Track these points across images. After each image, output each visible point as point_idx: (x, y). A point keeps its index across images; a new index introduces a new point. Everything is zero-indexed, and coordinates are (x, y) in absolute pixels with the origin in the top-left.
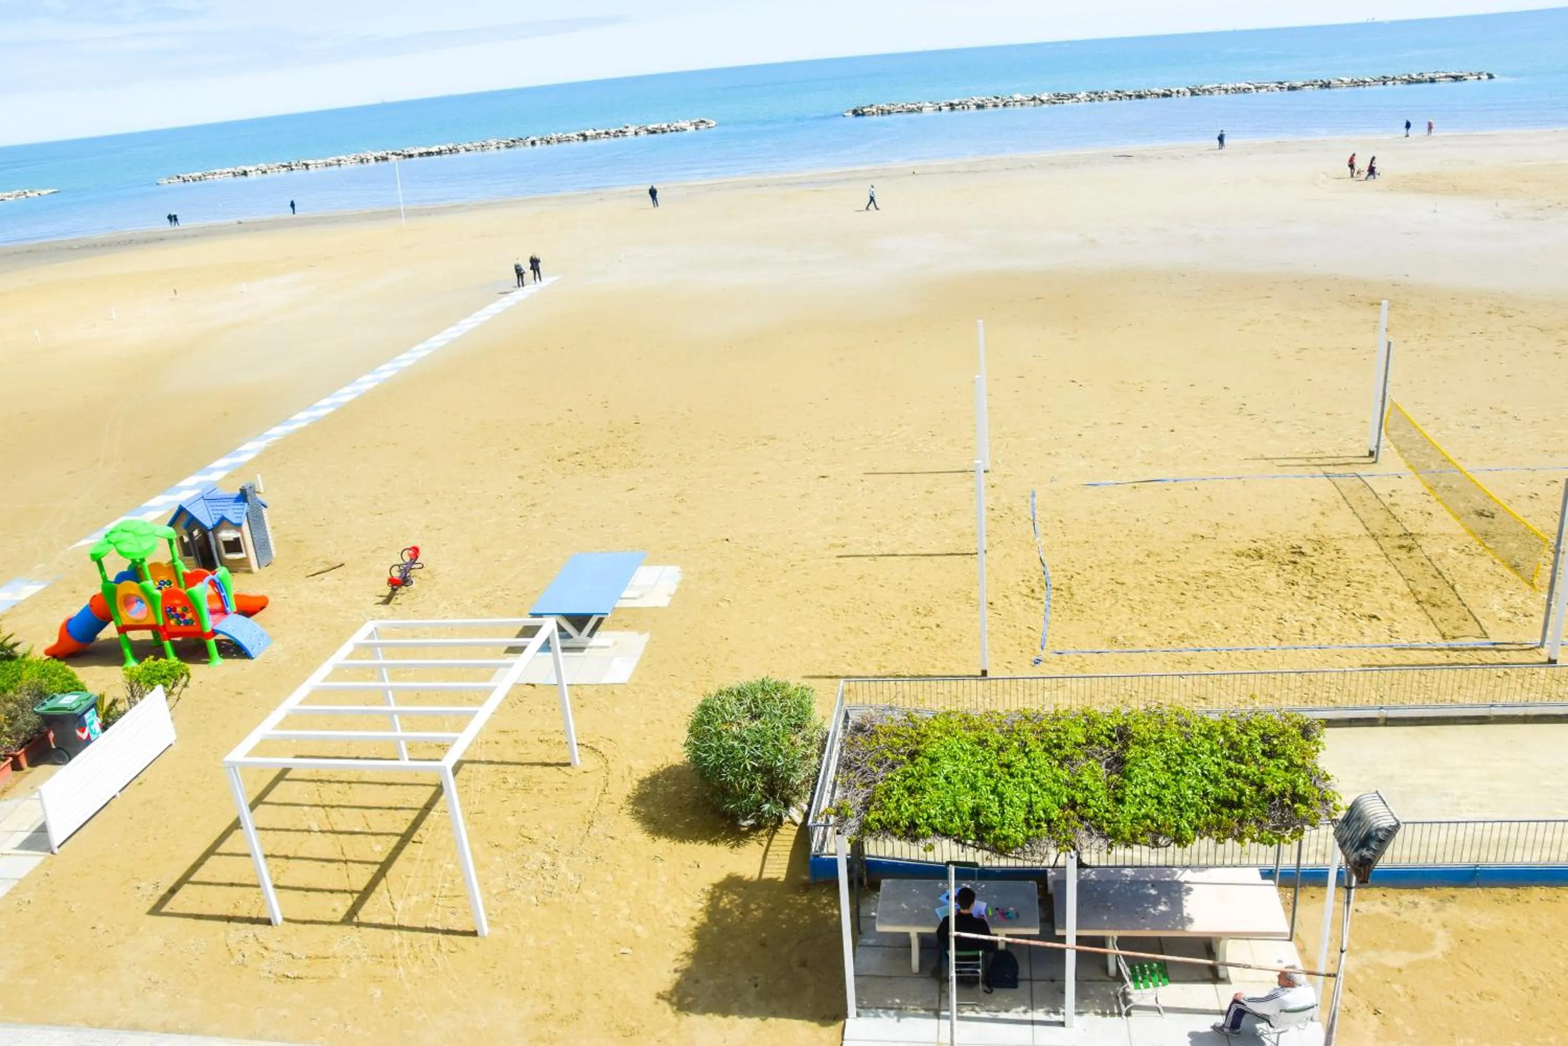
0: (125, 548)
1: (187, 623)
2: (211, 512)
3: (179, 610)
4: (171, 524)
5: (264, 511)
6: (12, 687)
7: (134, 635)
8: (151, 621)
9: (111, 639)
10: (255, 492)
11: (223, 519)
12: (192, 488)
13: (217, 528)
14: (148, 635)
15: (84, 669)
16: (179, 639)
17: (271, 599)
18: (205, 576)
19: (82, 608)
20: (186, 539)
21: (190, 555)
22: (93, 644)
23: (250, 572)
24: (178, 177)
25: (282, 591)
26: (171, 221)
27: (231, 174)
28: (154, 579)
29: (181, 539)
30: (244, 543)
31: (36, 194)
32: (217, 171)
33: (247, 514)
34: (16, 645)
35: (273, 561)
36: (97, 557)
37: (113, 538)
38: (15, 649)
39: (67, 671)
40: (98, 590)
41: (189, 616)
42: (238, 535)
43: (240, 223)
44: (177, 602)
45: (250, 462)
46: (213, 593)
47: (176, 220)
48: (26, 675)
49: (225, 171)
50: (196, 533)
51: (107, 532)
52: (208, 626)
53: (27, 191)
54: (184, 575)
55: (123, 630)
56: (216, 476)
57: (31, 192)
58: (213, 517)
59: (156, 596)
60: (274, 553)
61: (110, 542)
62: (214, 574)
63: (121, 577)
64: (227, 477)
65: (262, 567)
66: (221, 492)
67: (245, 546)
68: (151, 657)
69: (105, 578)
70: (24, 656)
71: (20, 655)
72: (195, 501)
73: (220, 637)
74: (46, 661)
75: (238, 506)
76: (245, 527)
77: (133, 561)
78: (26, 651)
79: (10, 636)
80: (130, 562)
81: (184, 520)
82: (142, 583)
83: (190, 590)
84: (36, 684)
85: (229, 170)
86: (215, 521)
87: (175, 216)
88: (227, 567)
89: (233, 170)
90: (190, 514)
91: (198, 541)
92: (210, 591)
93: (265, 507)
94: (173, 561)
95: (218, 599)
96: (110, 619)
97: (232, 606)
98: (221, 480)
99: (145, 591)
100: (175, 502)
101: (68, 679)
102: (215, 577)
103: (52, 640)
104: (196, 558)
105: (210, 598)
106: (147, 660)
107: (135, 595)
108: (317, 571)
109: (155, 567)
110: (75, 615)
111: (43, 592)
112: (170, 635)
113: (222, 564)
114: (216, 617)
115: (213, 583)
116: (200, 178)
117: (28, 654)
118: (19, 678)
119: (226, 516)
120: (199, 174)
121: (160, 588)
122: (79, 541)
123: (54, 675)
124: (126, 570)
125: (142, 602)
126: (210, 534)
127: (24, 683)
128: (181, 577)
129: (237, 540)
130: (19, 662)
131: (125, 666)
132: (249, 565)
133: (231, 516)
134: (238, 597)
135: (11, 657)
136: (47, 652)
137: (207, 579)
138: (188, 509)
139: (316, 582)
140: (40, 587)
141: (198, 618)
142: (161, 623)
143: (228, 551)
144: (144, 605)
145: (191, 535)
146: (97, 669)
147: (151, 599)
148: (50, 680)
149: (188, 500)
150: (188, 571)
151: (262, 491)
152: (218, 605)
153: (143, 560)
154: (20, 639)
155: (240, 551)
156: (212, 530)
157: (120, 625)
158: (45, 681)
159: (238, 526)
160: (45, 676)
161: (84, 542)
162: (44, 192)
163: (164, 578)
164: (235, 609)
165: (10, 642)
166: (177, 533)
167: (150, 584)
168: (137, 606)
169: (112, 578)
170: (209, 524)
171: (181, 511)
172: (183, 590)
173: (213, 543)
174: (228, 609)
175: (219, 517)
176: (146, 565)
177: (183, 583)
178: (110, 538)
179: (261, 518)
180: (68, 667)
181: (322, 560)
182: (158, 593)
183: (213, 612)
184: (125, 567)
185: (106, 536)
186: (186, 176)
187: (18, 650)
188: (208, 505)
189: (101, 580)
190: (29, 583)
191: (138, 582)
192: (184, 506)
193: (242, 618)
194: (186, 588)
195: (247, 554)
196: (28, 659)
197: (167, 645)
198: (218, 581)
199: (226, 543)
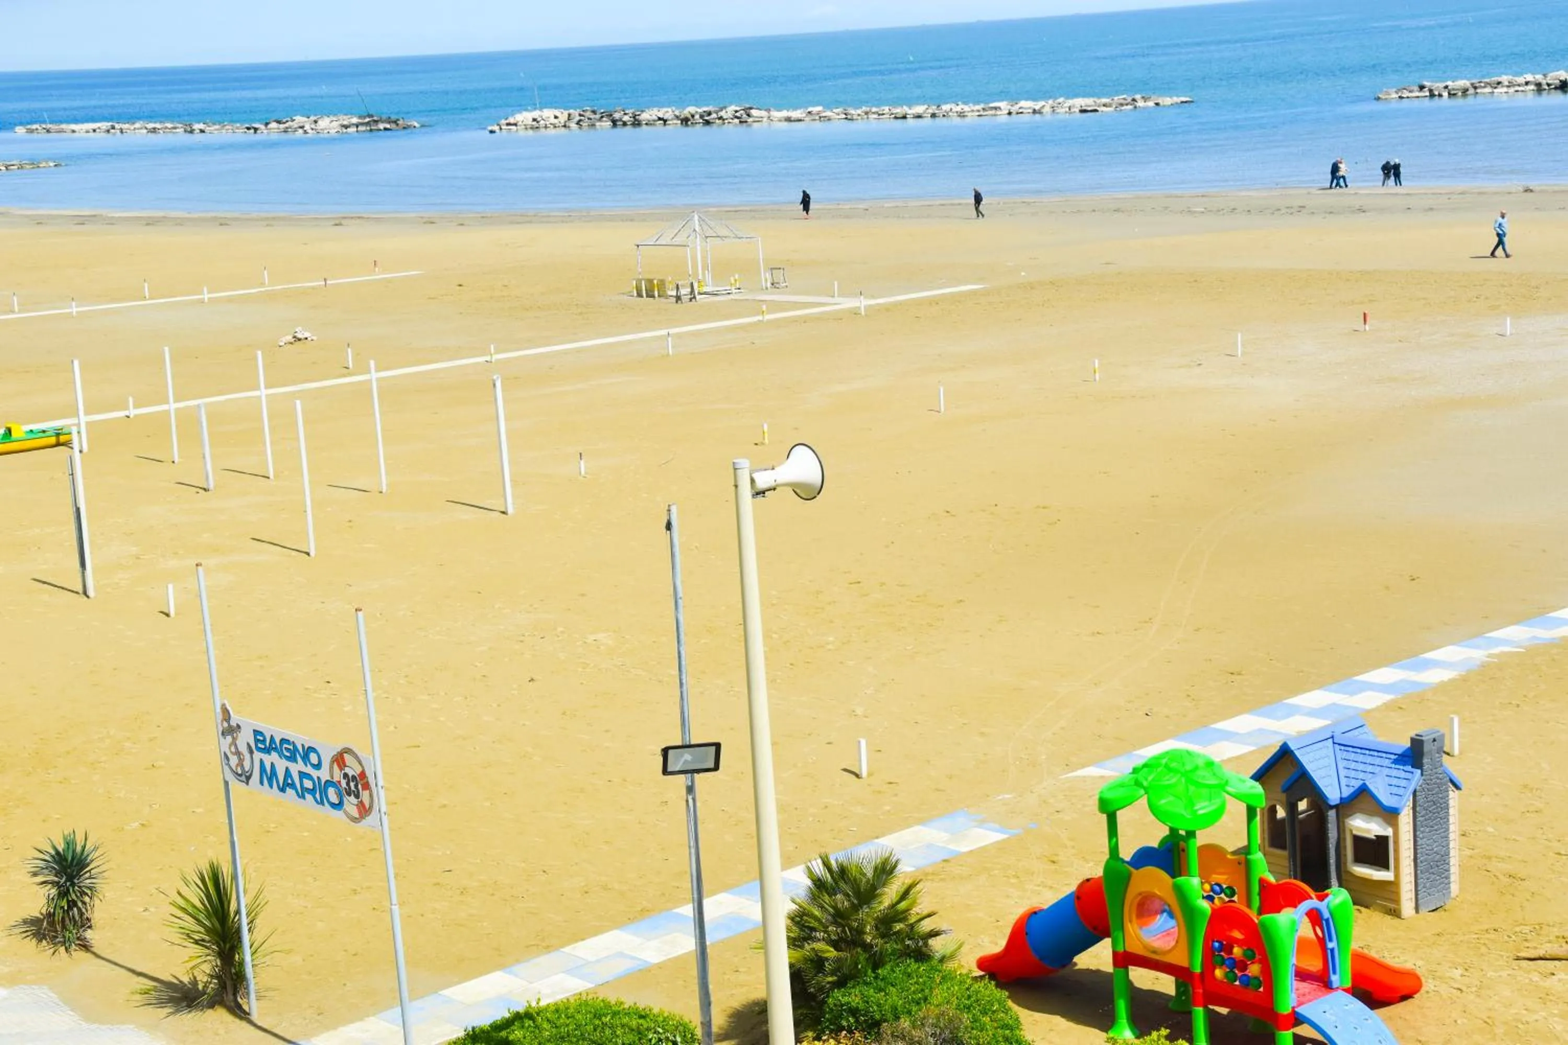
0: (1163, 803)
1: (1246, 981)
2: (1343, 773)
3: (1237, 951)
4: (1260, 776)
5: (1453, 795)
6: (909, 1012)
7: (1142, 978)
8: (1178, 959)
9: (1098, 972)
10: (1441, 751)
11: (1363, 792)
12: (1313, 713)
13: (1347, 806)
14: (1166, 984)
15: (1037, 1015)
16: (1224, 1011)
17: (1428, 985)
18: (1305, 897)
19: (1061, 896)
20: (1281, 813)
21: (1283, 847)
22: (1064, 972)
23: (1395, 913)
24: (1422, 88)
25: (1457, 973)
26: (1387, 176)
27: (1532, 87)
28: (1204, 878)
29: (1272, 810)
30: (1396, 851)
31: (1151, 104)
32: (1505, 79)
33: (1415, 793)
34: (935, 934)
35: (1449, 905)
36: (1111, 808)
37: (1147, 778)
38: (931, 942)
39: (1007, 1011)
40: (1097, 872)
41: (1254, 969)
42: (1389, 832)
43: (1528, 190)
44: (1237, 935)
45: (1442, 688)
46: (1311, 934)
47: (1397, 175)
48: (938, 995)
49: (1521, 80)
50: (1302, 805)
51: (1139, 763)
52: (1286, 1001)
53: (1138, 97)
54: (1262, 881)
55: (1123, 960)
56: (1369, 701)
57: (1145, 99)
58: (1344, 781)
59: (1203, 913)
60: (1454, 888)
61: (1138, 784)
62: (1321, 898)
63: (1145, 857)
64: (1387, 706)
65: (1423, 911)
66: (1374, 736)
67: (1397, 860)
68: (1164, 1032)
69: (1114, 852)
70: (942, 960)
71: (938, 956)
72: (1315, 740)
73: (1304, 1031)
74: (975, 979)
75: (1400, 772)
76: (1405, 819)
77: (1173, 831)
78: (948, 952)
79: (929, 916)
80: (1167, 833)
81: (1285, 776)
82: (1181, 880)
83: (1267, 918)
84: (951, 1021)
85: (1529, 77)
86: (1346, 792)
87: (1397, 168)
88: (1350, 890)
89: (1539, 78)
90: (1302, 766)
91: (1302, 822)
92: (1306, 930)
93: (1457, 787)
94: (1246, 850)
95: (1318, 950)
96: (1107, 934)
97: (1343, 976)
98: (1377, 709)
99: (1180, 894)
100: (1276, 733)
101: (1006, 1026)
102: (1321, 906)
103: (996, 944)
104: (1293, 856)
105: (1302, 945)
106: (1155, 1034)
107: (1160, 898)
108: (1541, 953)
109: (1211, 853)
110: (1045, 907)
111: (1000, 847)
112: (1213, 995)
113: (1340, 885)
114: (1306, 986)
115: (1315, 917)
116: (1465, 91)
117: (952, 957)
118: (925, 999)
119: (1372, 787)
120: (1463, 83)
121: (1210, 898)
122: (1084, 766)
123: (985, 1013)
124: (1155, 844)
125: (1171, 915)
126: (1332, 814)
127: (930, 1011)
128: (1256, 888)
129: (1382, 841)
130: (933, 969)
131: (1111, 1034)
132: (1397, 901)
133: (1382, 792)
134: (1358, 958)
135: (922, 955)
136: (983, 964)
137: (1306, 905)
138: (1297, 753)
139: (1536, 977)
140: (1000, 837)
141: (1268, 977)
142: (1197, 968)
143: (1360, 859)
144: (1172, 923)
145: (1292, 808)
146: (1059, 1022)
147: (1188, 913)
148: (975, 1020)
149: (1301, 736)
150: (1272, 879)
151: (1456, 752)
152: (1314, 965)
153: (1191, 834)
154: (944, 927)
155: (1386, 866)
156: (1336, 807)
157: (1120, 949)
158: (966, 1018)
159: (1390, 815)
160: (968, 1008)
161: (1092, 771)
162: (1167, 101)
163: (1221, 878)
164: (1348, 983)
165: (926, 926)
166: (1267, 799)
167: (1193, 884)
168: (1161, 922)
169: (1127, 853)
170: (1333, 795)
171: (1284, 755)
172: (1253, 913)
173: (1332, 835)
174: (1334, 978)
175: (1357, 784)
176: (1194, 846)
177: (1256, 902)
178: (1140, 776)
179: (1442, 807)
180: (1010, 1003)
181: (1556, 931)
182: (1205, 906)
183: (1301, 975)
184: (1154, 837)
185: (1135, 771)
186: (1438, 86)
187: (937, 945)
188: (1340, 755)
189: (1107, 851)
190: (982, 823)
191: (1173, 876)
192: (1293, 746)
193: (1358, 1006)
194: (1262, 911)
195: (1397, 875)
196: (950, 966)
197: (1199, 1013)
198: (1326, 915)
199: (1359, 841)
